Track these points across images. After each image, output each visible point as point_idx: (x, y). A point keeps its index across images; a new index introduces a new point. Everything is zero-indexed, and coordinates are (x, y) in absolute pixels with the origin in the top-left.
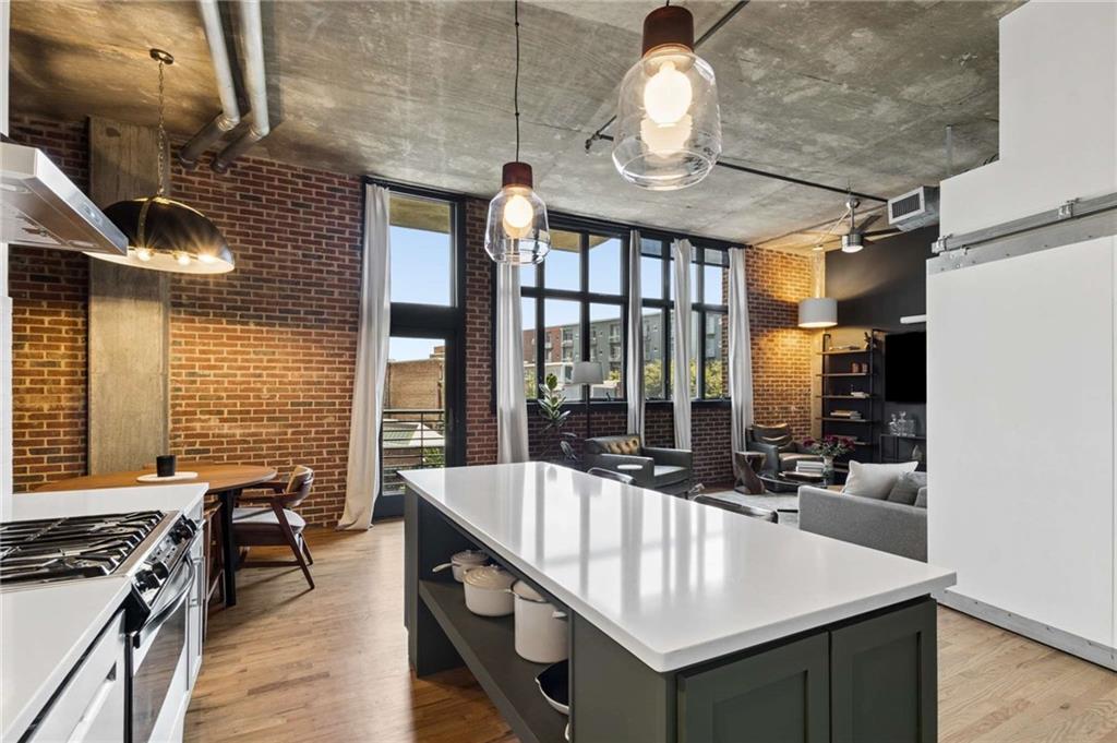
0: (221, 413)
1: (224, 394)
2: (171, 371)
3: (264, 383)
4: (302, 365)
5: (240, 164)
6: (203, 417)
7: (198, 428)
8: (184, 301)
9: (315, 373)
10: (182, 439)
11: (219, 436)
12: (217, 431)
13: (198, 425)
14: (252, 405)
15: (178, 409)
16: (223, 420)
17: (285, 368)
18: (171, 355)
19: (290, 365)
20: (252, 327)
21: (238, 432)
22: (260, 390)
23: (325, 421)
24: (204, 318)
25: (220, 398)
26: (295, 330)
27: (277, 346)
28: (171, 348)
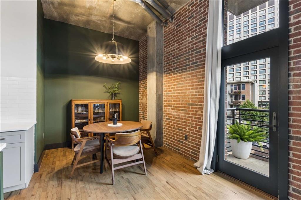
0: (171, 106)
1: (172, 100)
2: (164, 93)
3: (181, 96)
4: (190, 87)
5: (175, 15)
6: (169, 108)
7: (168, 111)
8: (166, 70)
9: (194, 91)
10: (165, 114)
11: (171, 114)
12: (171, 113)
13: (168, 110)
14: (178, 104)
15: (165, 105)
16: (173, 109)
17: (186, 89)
18: (164, 88)
19: (187, 88)
20: (178, 74)
21: (175, 114)
22: (179, 99)
23: (198, 113)
24: (169, 74)
25: (172, 101)
26: (189, 72)
27: (184, 81)
28: (164, 85)
